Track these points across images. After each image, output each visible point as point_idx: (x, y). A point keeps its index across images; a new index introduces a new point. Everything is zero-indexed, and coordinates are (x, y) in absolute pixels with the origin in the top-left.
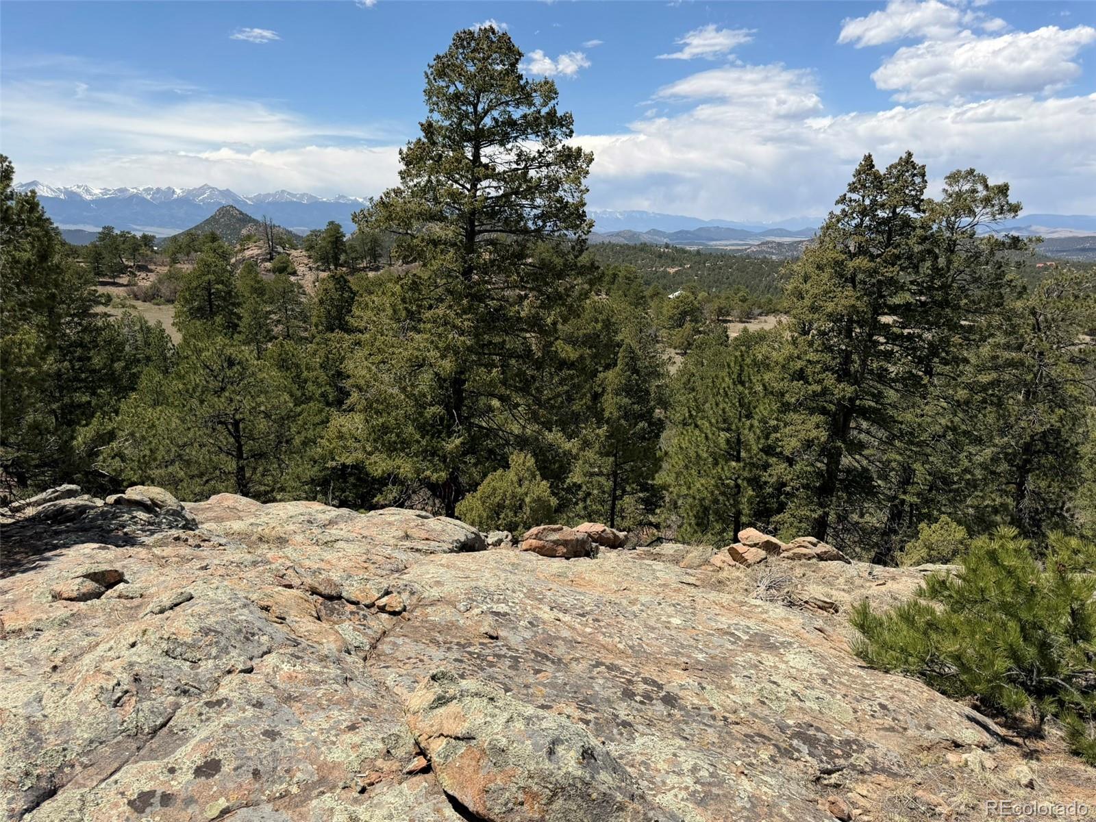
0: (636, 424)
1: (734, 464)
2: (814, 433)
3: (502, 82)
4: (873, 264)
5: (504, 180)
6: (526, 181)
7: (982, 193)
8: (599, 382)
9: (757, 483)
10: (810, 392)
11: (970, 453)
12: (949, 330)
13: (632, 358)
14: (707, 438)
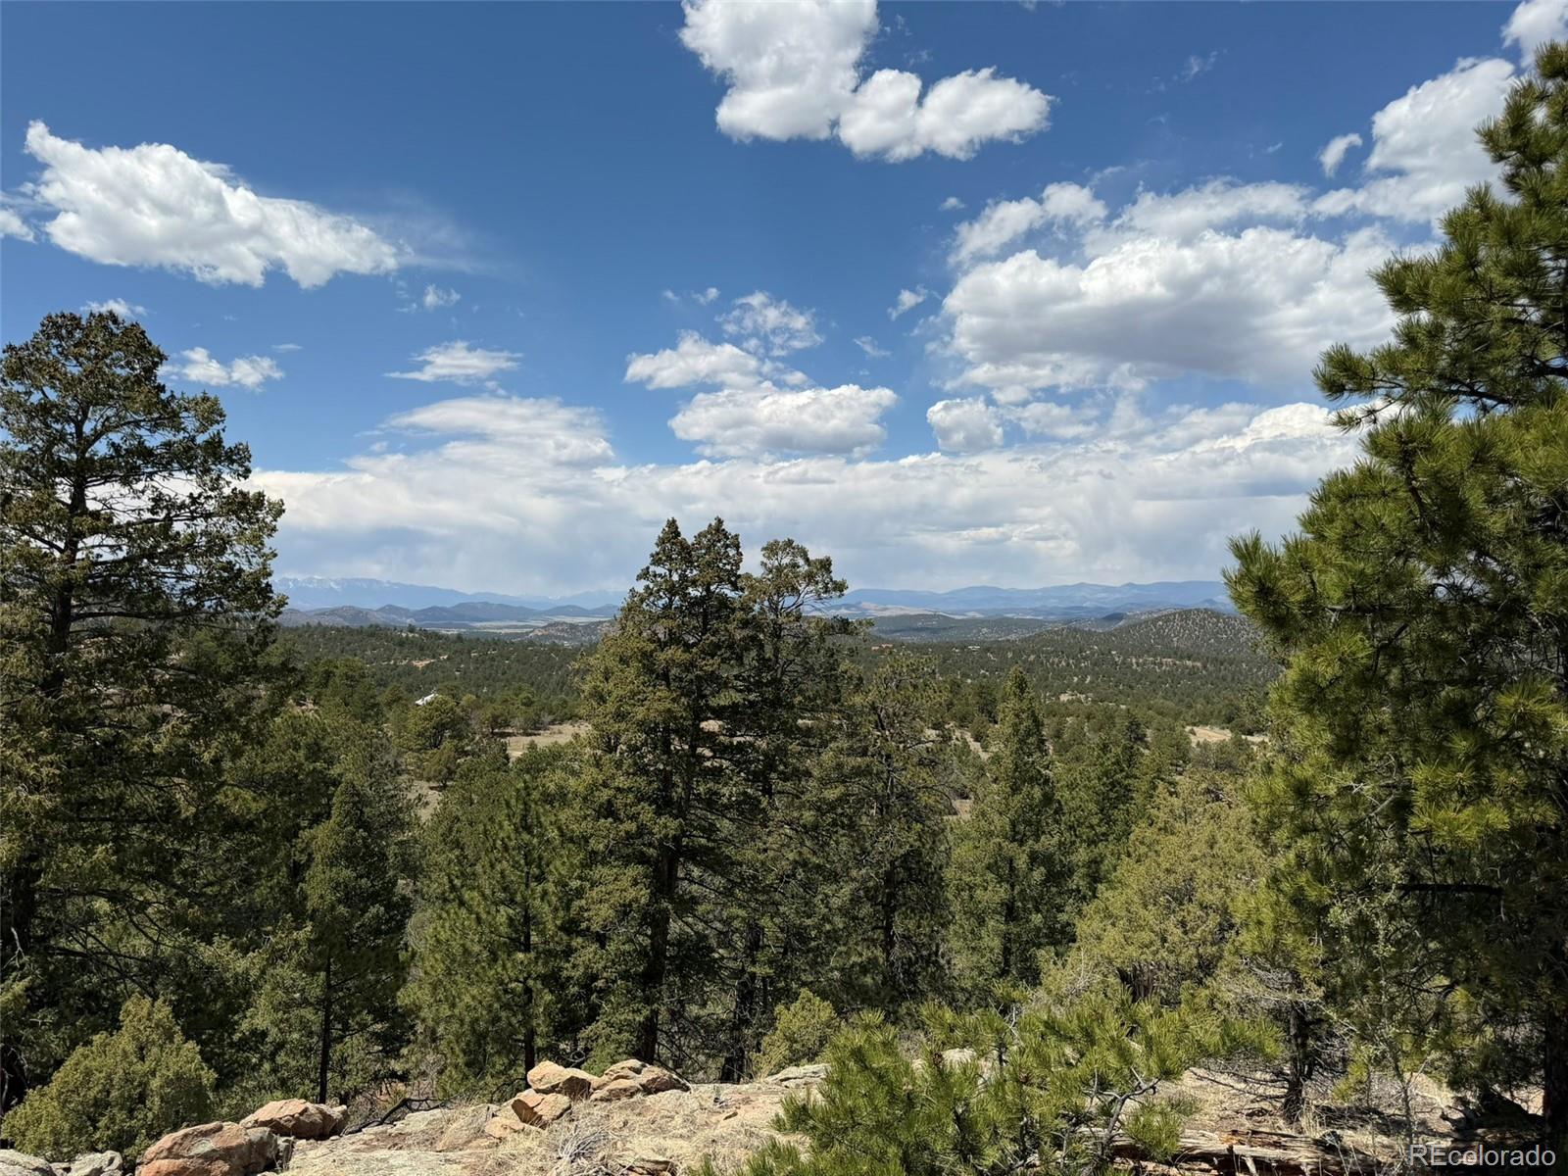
0: (364, 911)
1: (520, 956)
2: (631, 894)
3: (127, 393)
4: (687, 656)
5: (128, 535)
6: (167, 538)
7: (804, 568)
8: (301, 846)
9: (556, 980)
10: (622, 833)
11: (827, 896)
12: (786, 735)
13: (355, 803)
14: (479, 920)
